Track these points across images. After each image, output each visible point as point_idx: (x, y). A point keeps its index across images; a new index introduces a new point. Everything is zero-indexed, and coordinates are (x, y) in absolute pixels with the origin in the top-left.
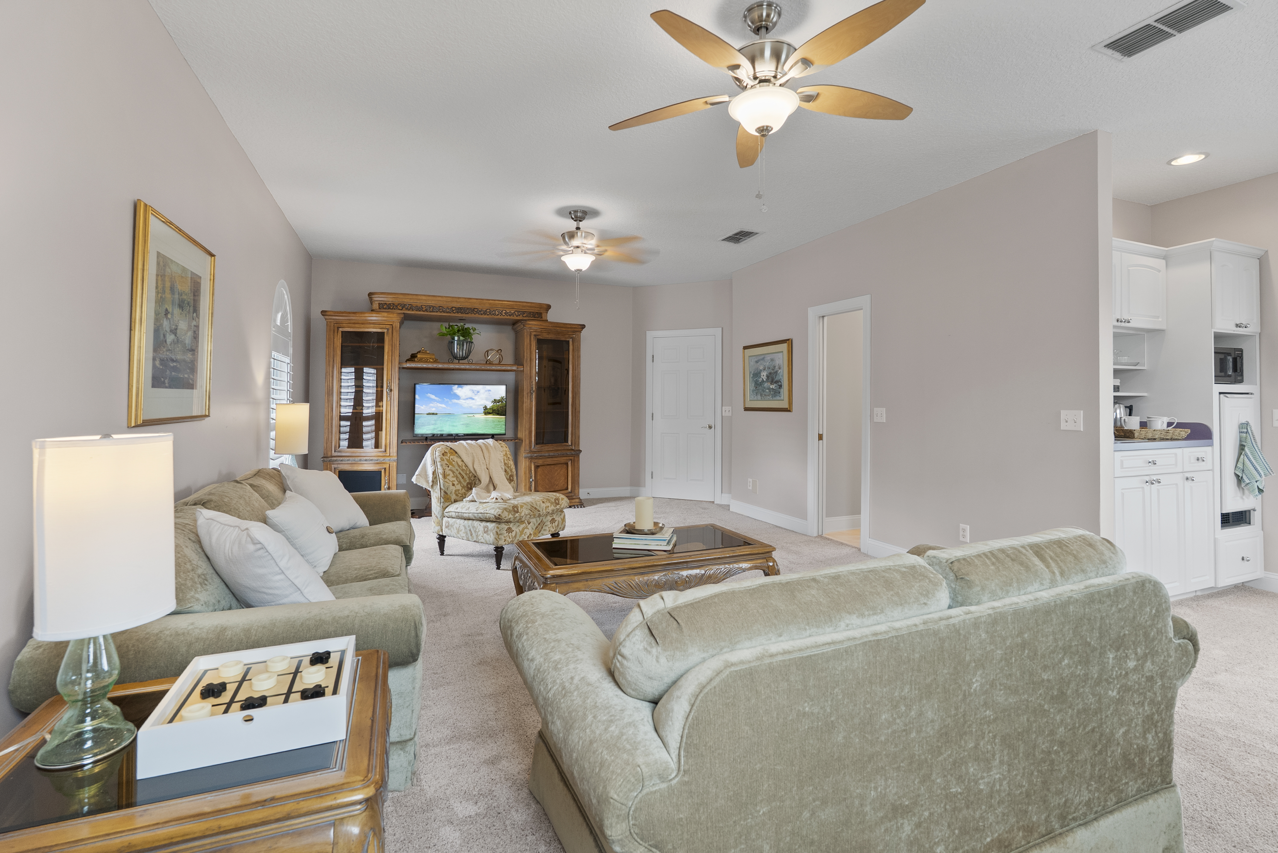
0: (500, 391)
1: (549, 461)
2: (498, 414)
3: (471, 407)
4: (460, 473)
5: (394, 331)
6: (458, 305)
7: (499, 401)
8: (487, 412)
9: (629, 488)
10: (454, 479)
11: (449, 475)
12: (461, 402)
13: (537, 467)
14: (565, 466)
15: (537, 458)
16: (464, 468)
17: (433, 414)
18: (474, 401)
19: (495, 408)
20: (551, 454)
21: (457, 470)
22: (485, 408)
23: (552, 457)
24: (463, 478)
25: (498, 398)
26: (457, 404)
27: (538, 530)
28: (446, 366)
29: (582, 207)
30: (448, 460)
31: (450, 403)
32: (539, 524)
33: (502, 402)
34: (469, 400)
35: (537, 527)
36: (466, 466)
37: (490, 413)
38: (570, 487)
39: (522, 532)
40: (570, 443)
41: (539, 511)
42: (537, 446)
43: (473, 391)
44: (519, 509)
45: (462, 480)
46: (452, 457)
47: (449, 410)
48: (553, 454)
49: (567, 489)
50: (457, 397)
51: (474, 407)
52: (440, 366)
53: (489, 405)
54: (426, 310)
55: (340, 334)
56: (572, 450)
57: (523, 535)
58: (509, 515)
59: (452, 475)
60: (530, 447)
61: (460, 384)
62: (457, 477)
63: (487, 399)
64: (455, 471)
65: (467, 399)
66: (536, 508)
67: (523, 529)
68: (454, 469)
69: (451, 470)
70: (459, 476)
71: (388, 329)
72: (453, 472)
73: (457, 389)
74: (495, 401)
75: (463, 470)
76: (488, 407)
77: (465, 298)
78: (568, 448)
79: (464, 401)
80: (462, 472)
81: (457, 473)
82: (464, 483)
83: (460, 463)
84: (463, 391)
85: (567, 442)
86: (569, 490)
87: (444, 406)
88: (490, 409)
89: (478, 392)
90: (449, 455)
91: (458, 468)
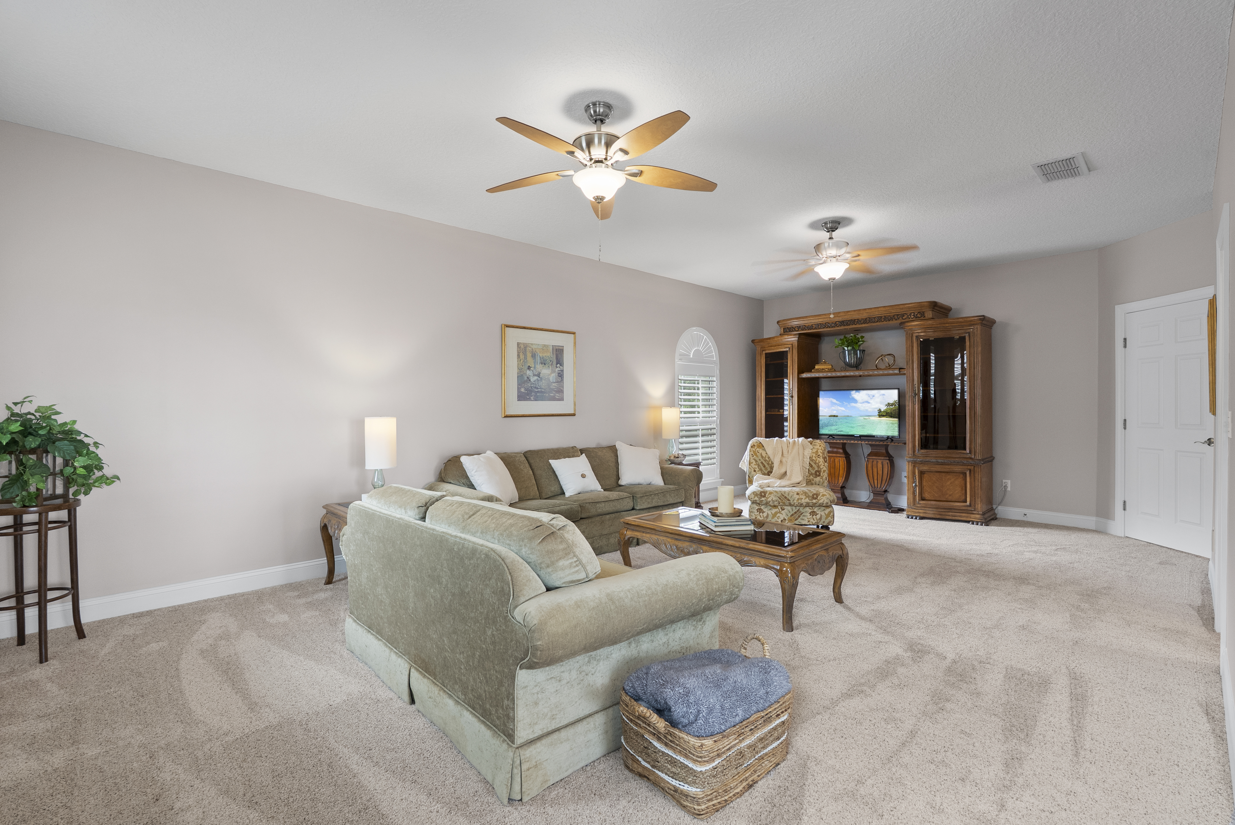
0: (892, 396)
1: (938, 468)
2: (891, 417)
3: (867, 410)
4: (762, 463)
5: (794, 349)
6: (840, 319)
7: (892, 405)
8: (881, 414)
9: (1094, 518)
10: (756, 467)
11: (752, 463)
12: (858, 405)
13: (922, 473)
14: (962, 476)
15: (922, 463)
16: (767, 459)
17: (834, 416)
18: (869, 405)
19: (889, 411)
20: (940, 461)
21: (760, 460)
22: (880, 411)
23: (942, 464)
24: (764, 466)
25: (891, 402)
26: (855, 407)
27: (794, 517)
28: (843, 374)
29: (829, 218)
30: (754, 451)
31: (848, 406)
32: (795, 513)
33: (895, 405)
34: (865, 403)
35: (792, 515)
36: (769, 458)
37: (884, 416)
38: (968, 500)
39: (774, 515)
40: (968, 451)
41: (789, 500)
42: (923, 451)
43: (869, 395)
44: (767, 495)
45: (763, 468)
46: (758, 449)
47: (848, 412)
48: (943, 461)
49: (966, 502)
50: (855, 401)
51: (869, 410)
52: (838, 374)
53: (883, 408)
54: (816, 328)
55: (764, 356)
56: (971, 458)
57: (776, 518)
58: (754, 497)
59: (754, 463)
60: (914, 451)
61: (858, 389)
62: (759, 465)
63: (881, 403)
64: (758, 461)
65: (863, 402)
66: (786, 497)
67: (776, 513)
68: (757, 459)
69: (754, 459)
70: (761, 464)
71: (789, 348)
72: (756, 461)
73: (855, 394)
74: (889, 405)
75: (765, 460)
76: (882, 410)
77: (844, 312)
78: (965, 456)
79: (861, 405)
80: (764, 462)
81: (759, 462)
82: (765, 471)
83: (764, 455)
84: (860, 396)
85: (965, 449)
86: (968, 503)
87: (843, 409)
88: (884, 412)
89: (874, 396)
90: (756, 447)
91: (761, 459)
